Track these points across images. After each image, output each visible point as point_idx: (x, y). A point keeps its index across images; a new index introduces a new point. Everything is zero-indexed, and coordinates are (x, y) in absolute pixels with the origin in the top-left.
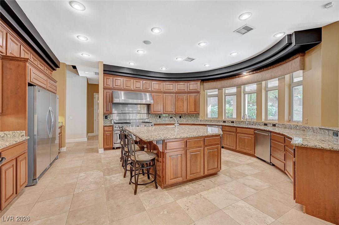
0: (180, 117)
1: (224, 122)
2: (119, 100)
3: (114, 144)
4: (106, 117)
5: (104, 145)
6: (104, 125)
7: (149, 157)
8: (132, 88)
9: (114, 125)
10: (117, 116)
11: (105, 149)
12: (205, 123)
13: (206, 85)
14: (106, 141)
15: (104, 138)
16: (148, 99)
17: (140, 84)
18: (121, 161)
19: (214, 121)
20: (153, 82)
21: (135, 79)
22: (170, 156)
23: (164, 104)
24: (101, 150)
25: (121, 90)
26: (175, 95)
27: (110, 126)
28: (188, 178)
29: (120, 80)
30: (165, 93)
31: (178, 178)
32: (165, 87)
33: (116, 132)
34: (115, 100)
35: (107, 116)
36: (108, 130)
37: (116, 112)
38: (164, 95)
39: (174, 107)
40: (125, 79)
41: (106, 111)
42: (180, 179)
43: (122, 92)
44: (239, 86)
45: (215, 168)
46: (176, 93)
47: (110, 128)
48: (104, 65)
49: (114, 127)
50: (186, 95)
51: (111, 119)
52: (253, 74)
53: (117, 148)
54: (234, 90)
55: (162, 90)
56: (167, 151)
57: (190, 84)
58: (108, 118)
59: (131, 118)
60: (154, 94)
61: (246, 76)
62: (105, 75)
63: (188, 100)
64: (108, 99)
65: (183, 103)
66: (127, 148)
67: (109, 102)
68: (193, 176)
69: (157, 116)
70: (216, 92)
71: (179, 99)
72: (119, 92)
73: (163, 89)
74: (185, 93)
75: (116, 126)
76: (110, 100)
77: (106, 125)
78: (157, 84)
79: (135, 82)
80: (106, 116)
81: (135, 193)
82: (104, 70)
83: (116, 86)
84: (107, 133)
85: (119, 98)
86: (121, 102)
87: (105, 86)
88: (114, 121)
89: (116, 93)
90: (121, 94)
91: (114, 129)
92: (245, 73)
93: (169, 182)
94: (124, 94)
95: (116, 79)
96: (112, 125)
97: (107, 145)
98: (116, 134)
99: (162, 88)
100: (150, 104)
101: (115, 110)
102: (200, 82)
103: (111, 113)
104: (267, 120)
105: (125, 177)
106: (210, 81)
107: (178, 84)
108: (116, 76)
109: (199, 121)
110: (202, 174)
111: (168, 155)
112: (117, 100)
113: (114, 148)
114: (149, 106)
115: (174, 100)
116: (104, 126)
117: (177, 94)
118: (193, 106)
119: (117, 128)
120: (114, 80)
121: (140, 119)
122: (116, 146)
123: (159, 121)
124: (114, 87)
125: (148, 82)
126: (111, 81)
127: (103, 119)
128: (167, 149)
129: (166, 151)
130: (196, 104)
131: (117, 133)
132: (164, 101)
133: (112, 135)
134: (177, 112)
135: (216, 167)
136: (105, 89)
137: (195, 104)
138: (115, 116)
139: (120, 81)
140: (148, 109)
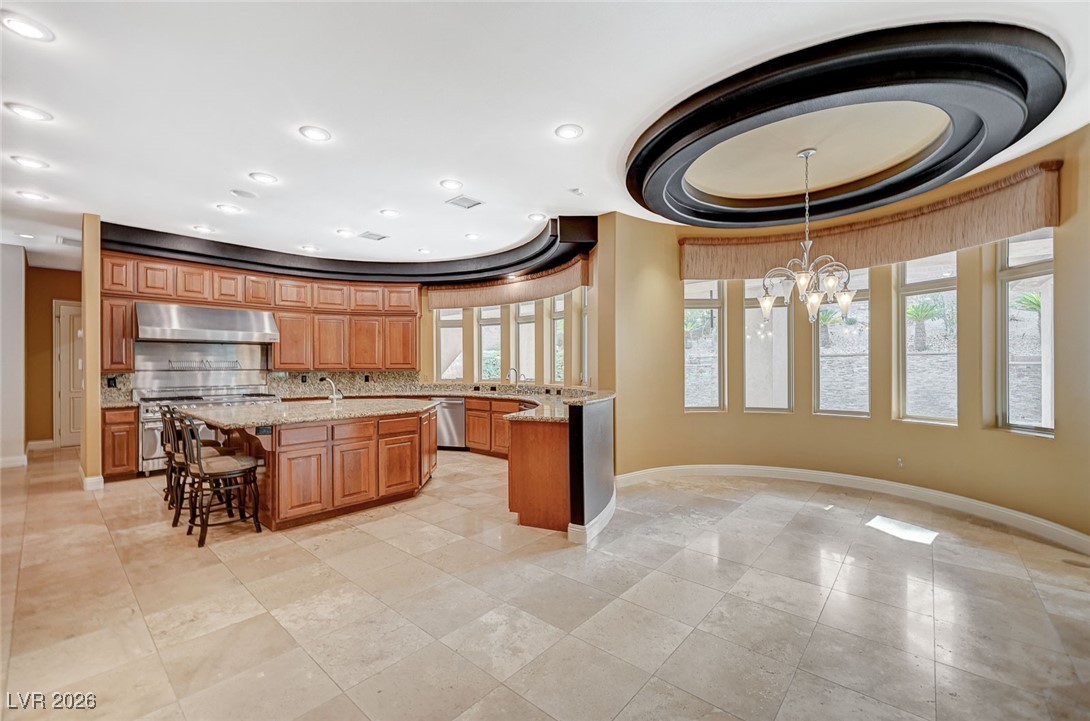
0: (367, 379)
1: (477, 389)
2: (164, 331)
3: (143, 459)
4: (111, 383)
5: (106, 467)
6: (105, 406)
7: (239, 465)
8: (207, 295)
9: (143, 404)
10: (155, 378)
11: (109, 478)
12: (427, 394)
13: (436, 296)
14: (111, 453)
15: (106, 445)
16: (265, 327)
17: (236, 284)
18: (166, 499)
19: (454, 387)
20: (280, 282)
21: (216, 271)
22: (289, 459)
23: (317, 344)
24: (94, 482)
25: (168, 300)
26: (350, 320)
27: (127, 408)
28: (336, 504)
29: (163, 270)
30: (318, 312)
31: (310, 503)
32: (319, 296)
33: (151, 425)
34: (145, 332)
35: (114, 379)
36: (119, 421)
37: (149, 365)
38: (316, 317)
39: (347, 352)
40: (181, 269)
41: (112, 363)
42: (316, 508)
43: (174, 308)
44: (505, 304)
45: (406, 482)
46: (353, 314)
47: (126, 415)
48: (104, 225)
49: (142, 410)
50: (380, 318)
51: (131, 386)
52: (527, 280)
53: (153, 473)
54: (494, 312)
55: (309, 306)
56: (283, 449)
57: (390, 292)
58: (119, 386)
59: (211, 383)
60: (281, 314)
61: (516, 283)
62: (106, 253)
63: (387, 332)
64: (118, 326)
65: (374, 342)
66: (182, 455)
67: (124, 336)
68: (349, 501)
69: (295, 377)
70: (457, 315)
71: (360, 329)
72: (162, 306)
73: (312, 301)
74: (377, 314)
75: (150, 409)
76: (128, 330)
77: (110, 405)
78: (294, 286)
79: (217, 279)
80: (109, 380)
81: (201, 543)
82: (103, 240)
83: (147, 287)
84: (114, 428)
85: (159, 325)
86: (168, 337)
87: (106, 287)
88: (140, 393)
89: (147, 309)
90: (168, 312)
91: (143, 415)
92: (512, 277)
93: (287, 513)
94: (180, 312)
95: (147, 269)
96: (135, 404)
97: (114, 466)
98: (149, 431)
99: (309, 298)
100: (270, 344)
101: (145, 360)
102: (417, 289)
103: (131, 370)
104: (555, 382)
105: (175, 524)
106: (443, 287)
107: (357, 291)
108: (147, 258)
109: (419, 389)
110: (373, 495)
111: (283, 459)
112: (154, 332)
113: (141, 475)
114: (266, 348)
115: (347, 333)
116: (104, 410)
117: (356, 318)
118: (399, 350)
119: (154, 412)
120: (142, 271)
121: (239, 387)
122: (147, 466)
123: (301, 390)
124: (140, 290)
125: (264, 280)
126: (129, 272)
127: (102, 387)
128: (283, 443)
129: (278, 449)
130: (409, 343)
131: (153, 429)
132: (316, 335)
133: (134, 433)
134: (354, 365)
135: (408, 479)
136: (105, 295)
137: (405, 345)
138: (144, 378)
139: (162, 274)
140: (265, 358)
